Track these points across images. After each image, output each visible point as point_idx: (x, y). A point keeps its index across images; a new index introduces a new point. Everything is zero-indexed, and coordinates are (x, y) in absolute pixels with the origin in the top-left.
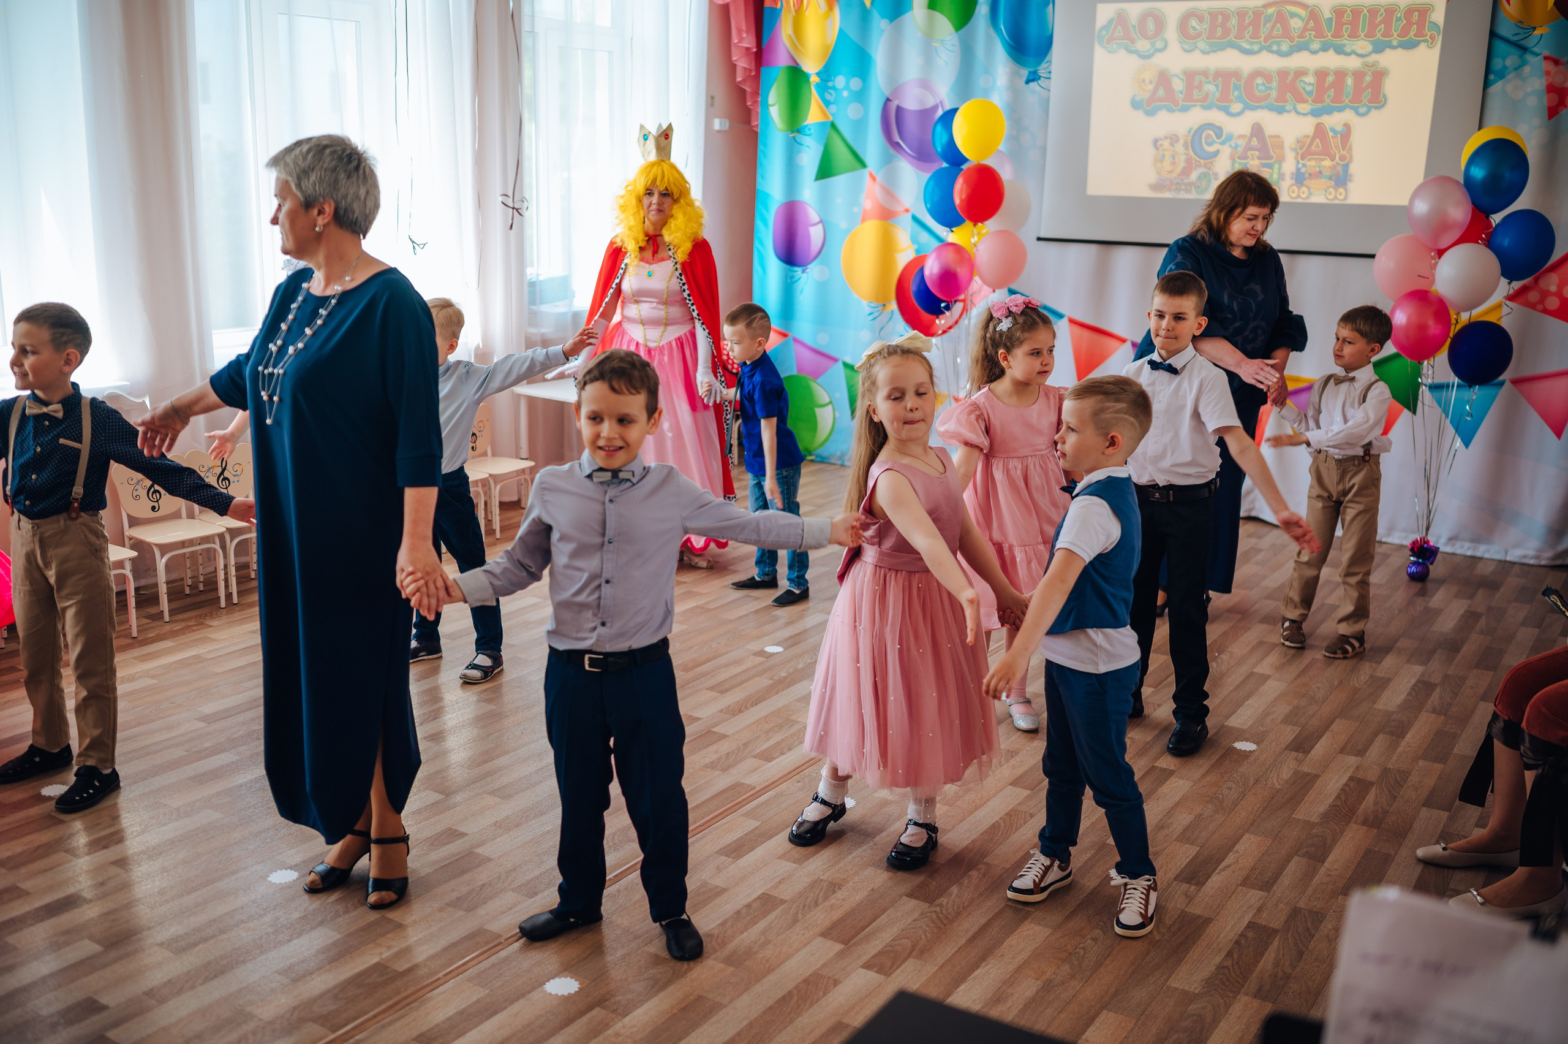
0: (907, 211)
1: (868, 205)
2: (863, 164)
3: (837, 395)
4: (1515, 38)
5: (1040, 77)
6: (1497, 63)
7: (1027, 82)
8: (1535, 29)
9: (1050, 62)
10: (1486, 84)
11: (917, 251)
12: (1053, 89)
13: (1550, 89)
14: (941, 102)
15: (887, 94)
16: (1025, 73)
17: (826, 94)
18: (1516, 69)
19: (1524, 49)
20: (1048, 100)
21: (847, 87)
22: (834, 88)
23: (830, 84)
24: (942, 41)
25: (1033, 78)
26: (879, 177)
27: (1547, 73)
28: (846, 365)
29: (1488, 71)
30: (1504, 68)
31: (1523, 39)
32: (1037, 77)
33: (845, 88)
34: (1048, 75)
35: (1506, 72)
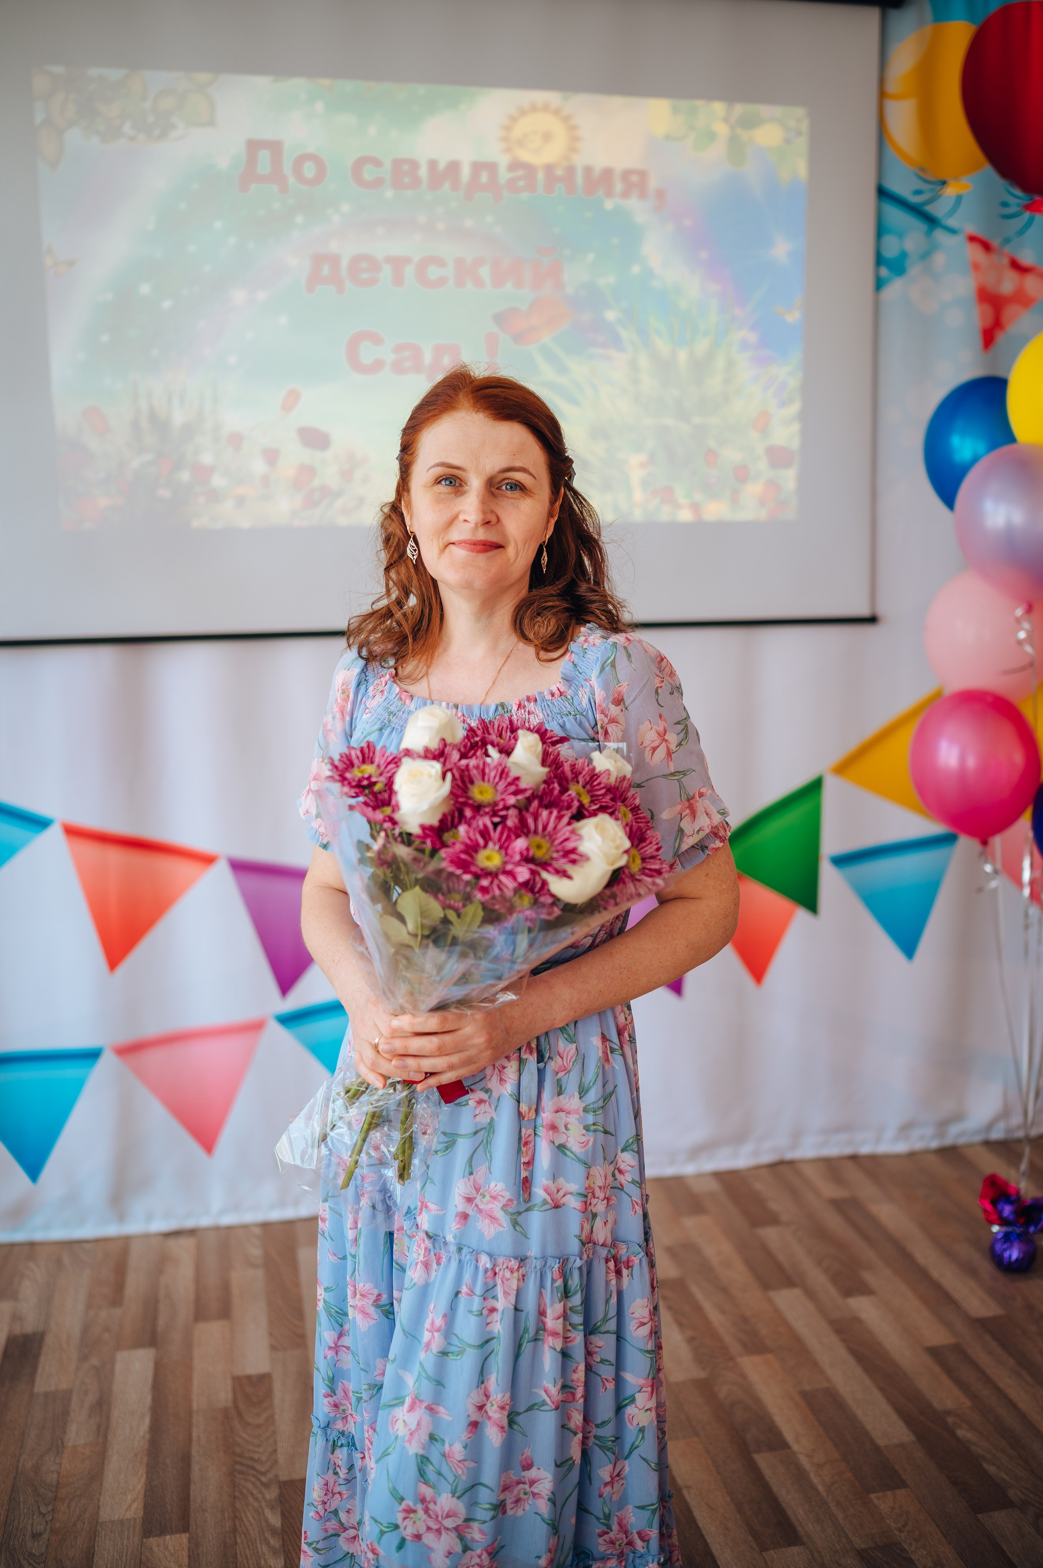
4: (914, 200)
6: (891, 247)
8: (944, 183)
10: (879, 284)
18: (922, 258)
19: (931, 221)
27: (976, 267)
29: (879, 260)
30: (904, 255)
31: (930, 201)
35: (907, 263)
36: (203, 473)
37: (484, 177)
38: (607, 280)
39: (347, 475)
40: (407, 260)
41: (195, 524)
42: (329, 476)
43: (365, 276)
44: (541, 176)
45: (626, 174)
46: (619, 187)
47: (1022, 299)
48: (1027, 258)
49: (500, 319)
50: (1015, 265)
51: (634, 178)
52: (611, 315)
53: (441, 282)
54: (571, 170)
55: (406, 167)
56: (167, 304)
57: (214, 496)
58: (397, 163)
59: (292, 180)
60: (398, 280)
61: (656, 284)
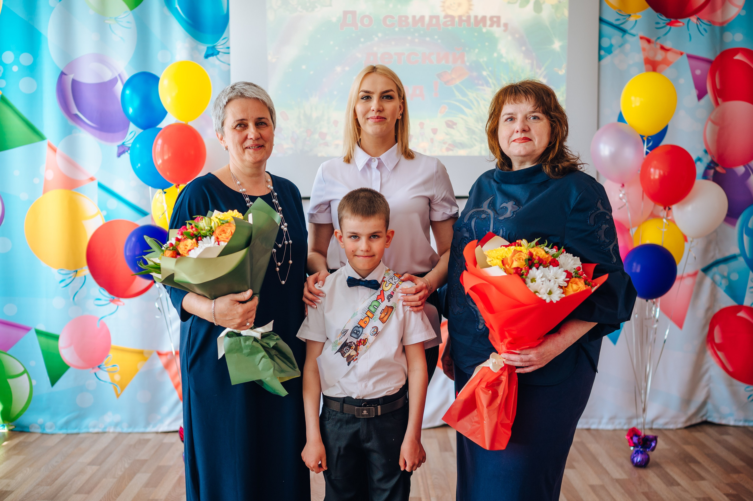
0: (92, 179)
1: (50, 175)
2: (41, 137)
3: (33, 363)
4: (616, 23)
5: (219, 52)
6: (606, 43)
7: (207, 56)
8: (630, 15)
9: (227, 39)
10: (600, 58)
11: (105, 217)
12: (232, 63)
13: (647, 61)
14: (119, 75)
15: (62, 68)
16: (203, 48)
18: (620, 47)
19: (624, 31)
20: (229, 72)
21: (16, 62)
24: (115, 18)
25: (211, 53)
26: (59, 149)
27: (644, 49)
28: (38, 332)
29: (600, 48)
30: (611, 46)
31: (622, 24)
32: (216, 52)
33: (14, 63)
34: (226, 51)
35: (613, 49)
36: (323, 135)
37: (434, 21)
38: (483, 59)
41: (319, 155)
43: (387, 60)
44: (457, 19)
45: (491, 18)
46: (488, 23)
47: (666, 62)
48: (668, 45)
49: (439, 76)
50: (662, 48)
51: (495, 19)
53: (416, 62)
54: (469, 17)
55: (403, 19)
56: (312, 73)
57: (326, 144)
58: (400, 17)
59: (359, 25)
61: (504, 60)
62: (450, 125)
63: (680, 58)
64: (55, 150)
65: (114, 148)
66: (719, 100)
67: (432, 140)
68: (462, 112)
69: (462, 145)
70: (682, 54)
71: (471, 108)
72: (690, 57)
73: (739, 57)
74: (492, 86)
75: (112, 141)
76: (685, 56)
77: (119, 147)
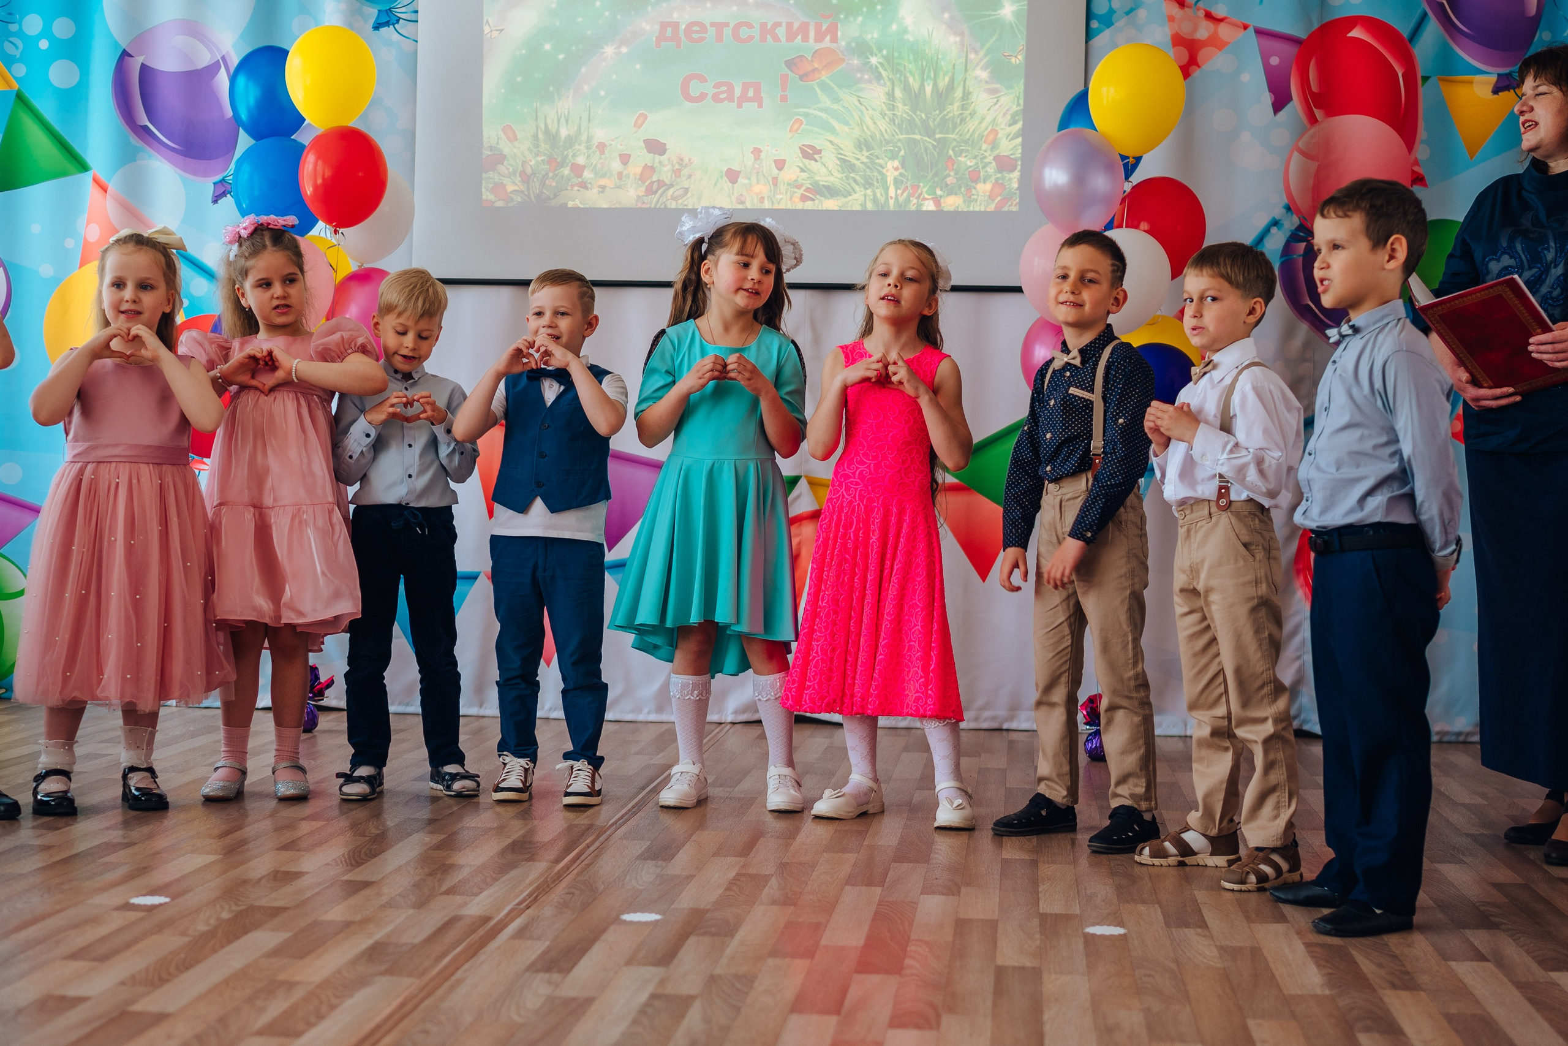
1: (94, 233)
2: (83, 167)
6: (1102, 6)
7: (377, 27)
10: (1089, 35)
12: (422, 38)
13: (1178, 40)
14: (223, 58)
15: (124, 44)
17: (7, 45)
18: (1127, 13)
20: (414, 56)
21: (46, 33)
22: (20, 34)
23: (13, 28)
25: (386, 20)
26: (112, 187)
27: (1171, 19)
29: (1089, 15)
30: (1111, 11)
32: (394, 19)
33: (40, 36)
34: (411, 17)
35: (1114, 17)
36: (578, 170)
38: (873, 35)
39: (677, 173)
40: (727, 24)
41: (570, 204)
42: (665, 174)
43: (695, 36)
47: (1216, 43)
48: (1220, 11)
49: (790, 64)
50: (1209, 16)
52: (874, 60)
53: (750, 38)
56: (561, 57)
57: (584, 185)
60: (719, 38)
61: (909, 37)
62: (810, 153)
63: (1242, 34)
64: (105, 190)
65: (208, 188)
66: (1318, 113)
67: (775, 180)
68: (833, 130)
69: (831, 191)
70: (1246, 27)
71: (846, 123)
72: (1259, 32)
73: (1356, 33)
74: (889, 84)
75: (205, 174)
76: (1251, 30)
77: (214, 184)
